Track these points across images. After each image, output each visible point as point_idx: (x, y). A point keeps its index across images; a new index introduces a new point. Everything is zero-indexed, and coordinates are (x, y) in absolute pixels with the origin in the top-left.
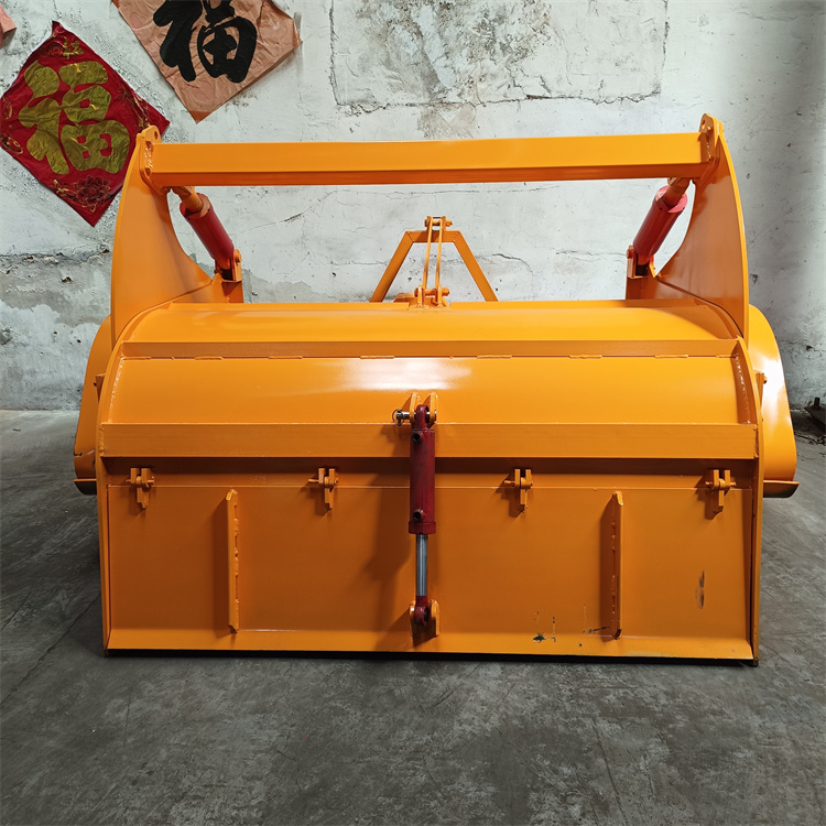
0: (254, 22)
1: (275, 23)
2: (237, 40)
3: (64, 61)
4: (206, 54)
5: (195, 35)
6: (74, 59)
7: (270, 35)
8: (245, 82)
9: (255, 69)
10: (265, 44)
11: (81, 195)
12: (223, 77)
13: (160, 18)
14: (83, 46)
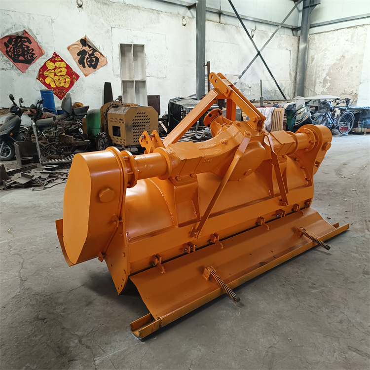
0: (98, 57)
1: (102, 58)
2: (95, 61)
3: (56, 61)
4: (88, 63)
5: (86, 59)
6: (59, 61)
8: (96, 69)
9: (98, 66)
10: (100, 62)
11: (58, 92)
12: (92, 68)
13: (78, 54)
14: (61, 58)
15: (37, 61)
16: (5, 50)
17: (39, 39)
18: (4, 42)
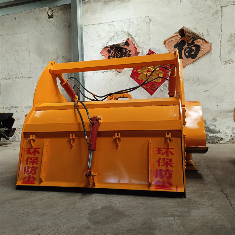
0: (200, 45)
1: (205, 45)
2: (195, 50)
4: (186, 53)
7: (204, 47)
8: (196, 59)
9: (199, 56)
10: (202, 50)
11: (150, 88)
12: (190, 58)
16: (108, 55)
17: (136, 40)
18: (107, 49)
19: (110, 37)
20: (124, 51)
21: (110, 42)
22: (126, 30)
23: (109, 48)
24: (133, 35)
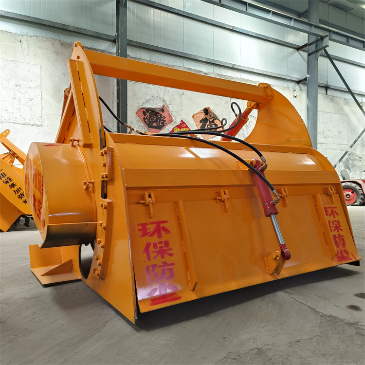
3: (182, 127)
5: (206, 126)
6: (184, 127)
13: (201, 122)
14: (186, 125)
15: (167, 127)
16: (143, 117)
17: (171, 108)
18: (143, 110)
19: (146, 99)
20: (159, 116)
21: (146, 104)
22: (162, 96)
23: (145, 110)
24: (168, 103)
